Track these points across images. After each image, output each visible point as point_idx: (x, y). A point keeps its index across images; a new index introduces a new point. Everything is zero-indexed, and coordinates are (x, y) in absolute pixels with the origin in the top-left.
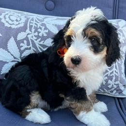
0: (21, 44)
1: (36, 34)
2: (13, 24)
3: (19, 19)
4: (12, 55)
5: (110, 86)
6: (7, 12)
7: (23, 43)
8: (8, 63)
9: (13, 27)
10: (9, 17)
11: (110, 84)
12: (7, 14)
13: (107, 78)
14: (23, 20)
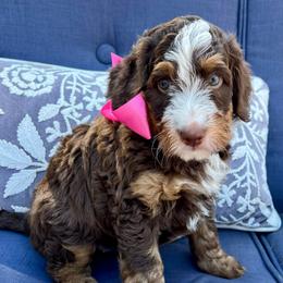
0: (48, 130)
1: (80, 106)
2: (29, 88)
3: (40, 78)
4: (28, 154)
5: (241, 210)
7: (52, 126)
8: (18, 171)
9: (29, 94)
10: (19, 75)
11: (242, 205)
12: (15, 69)
14: (51, 79)
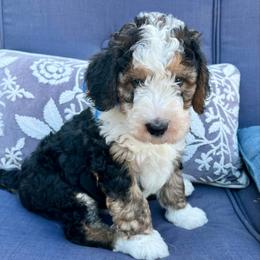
0: (67, 110)
2: (52, 78)
3: (61, 70)
5: (217, 173)
6: (41, 60)
7: (69, 107)
9: (52, 82)
10: (46, 68)
11: (217, 169)
12: (42, 63)
13: (211, 159)
14: (69, 71)
